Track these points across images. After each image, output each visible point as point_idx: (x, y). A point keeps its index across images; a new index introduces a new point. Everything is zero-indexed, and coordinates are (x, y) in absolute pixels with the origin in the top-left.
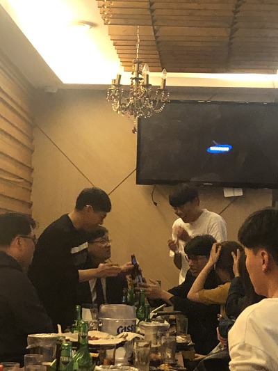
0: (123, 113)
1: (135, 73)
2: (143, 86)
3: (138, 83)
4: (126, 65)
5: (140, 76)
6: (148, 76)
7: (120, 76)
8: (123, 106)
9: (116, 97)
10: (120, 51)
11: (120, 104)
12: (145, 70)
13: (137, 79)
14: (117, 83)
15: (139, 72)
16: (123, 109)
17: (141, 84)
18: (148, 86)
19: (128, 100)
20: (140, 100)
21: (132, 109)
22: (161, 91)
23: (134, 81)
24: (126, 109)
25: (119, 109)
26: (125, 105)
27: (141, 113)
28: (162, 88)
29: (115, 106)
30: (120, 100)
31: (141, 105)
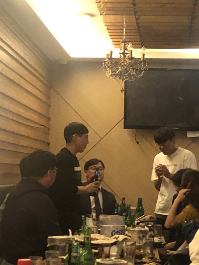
0: (114, 78)
1: (122, 49)
2: (128, 58)
3: (125, 56)
4: (116, 43)
5: (126, 52)
6: (131, 51)
7: (112, 52)
8: (114, 73)
9: (109, 67)
10: (111, 34)
11: (112, 72)
12: (130, 47)
13: (124, 54)
14: (109, 57)
15: (125, 49)
16: (114, 75)
17: (127, 57)
18: (132, 58)
19: (118, 69)
20: (126, 69)
21: (121, 75)
23: (122, 55)
24: (116, 75)
25: (111, 75)
26: (115, 72)
27: (127, 78)
28: (142, 60)
29: (109, 73)
30: (111, 69)
31: (127, 72)
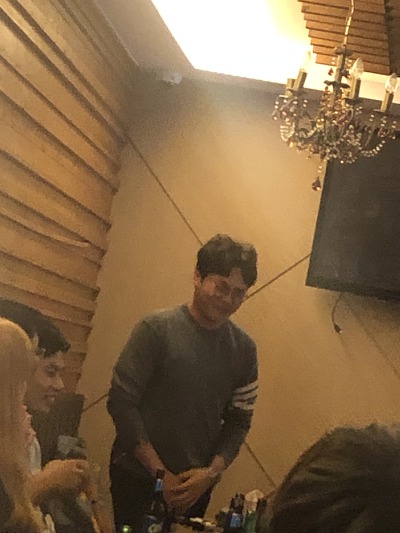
0: (300, 148)
1: (334, 75)
2: (347, 101)
3: (338, 92)
4: (323, 52)
5: (344, 80)
6: (359, 82)
7: (305, 75)
8: (302, 134)
9: (290, 114)
10: (312, 24)
11: (297, 130)
12: (354, 69)
13: (337, 85)
14: (296, 87)
15: (343, 72)
16: (301, 139)
17: (344, 96)
18: (356, 101)
19: (314, 124)
20: (337, 127)
21: (319, 142)
22: (381, 114)
23: (331, 88)
24: (306, 141)
25: (293, 139)
26: (306, 132)
27: (335, 153)
28: (383, 108)
29: (287, 130)
30: (297, 120)
31: (337, 137)
